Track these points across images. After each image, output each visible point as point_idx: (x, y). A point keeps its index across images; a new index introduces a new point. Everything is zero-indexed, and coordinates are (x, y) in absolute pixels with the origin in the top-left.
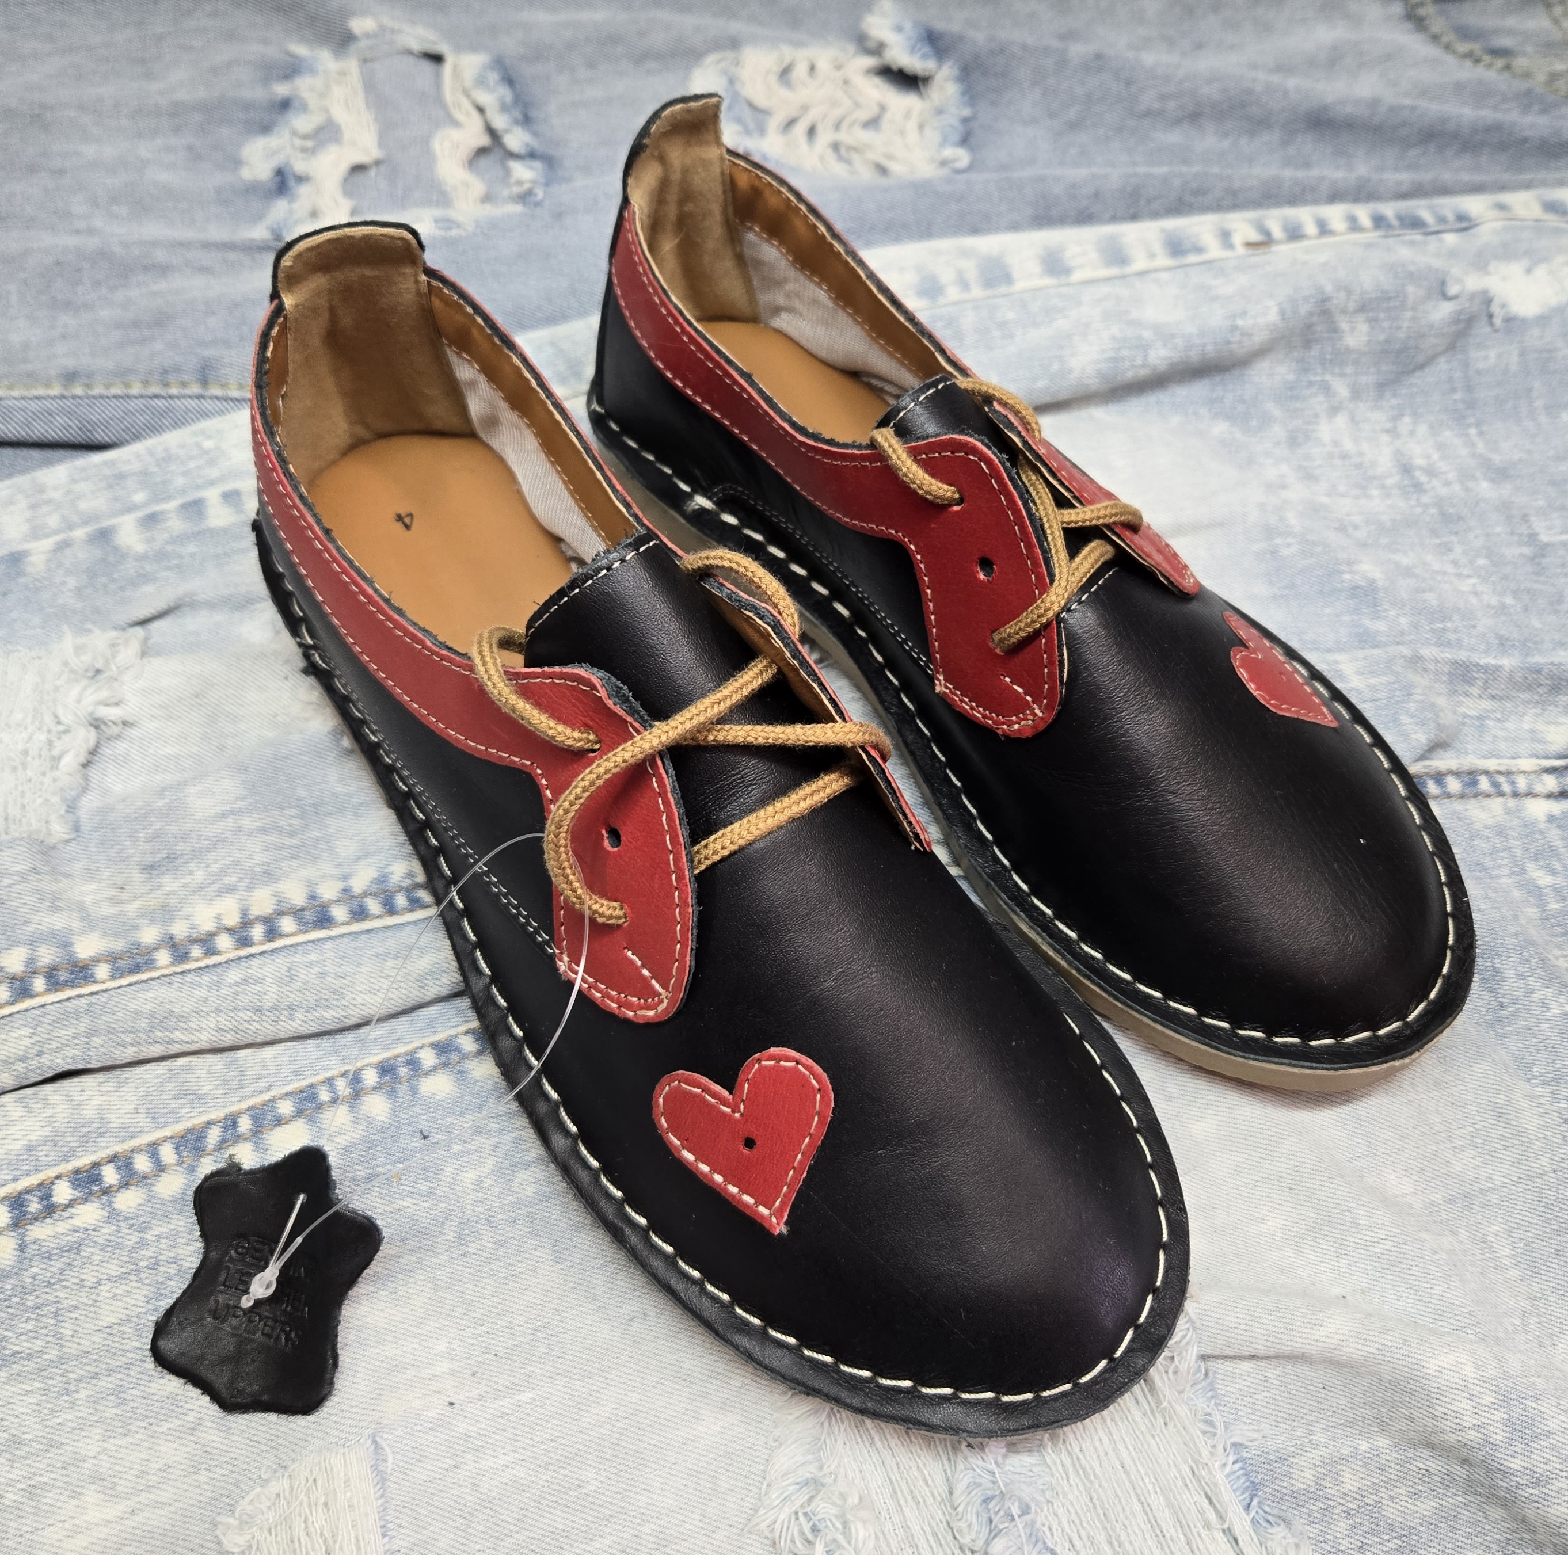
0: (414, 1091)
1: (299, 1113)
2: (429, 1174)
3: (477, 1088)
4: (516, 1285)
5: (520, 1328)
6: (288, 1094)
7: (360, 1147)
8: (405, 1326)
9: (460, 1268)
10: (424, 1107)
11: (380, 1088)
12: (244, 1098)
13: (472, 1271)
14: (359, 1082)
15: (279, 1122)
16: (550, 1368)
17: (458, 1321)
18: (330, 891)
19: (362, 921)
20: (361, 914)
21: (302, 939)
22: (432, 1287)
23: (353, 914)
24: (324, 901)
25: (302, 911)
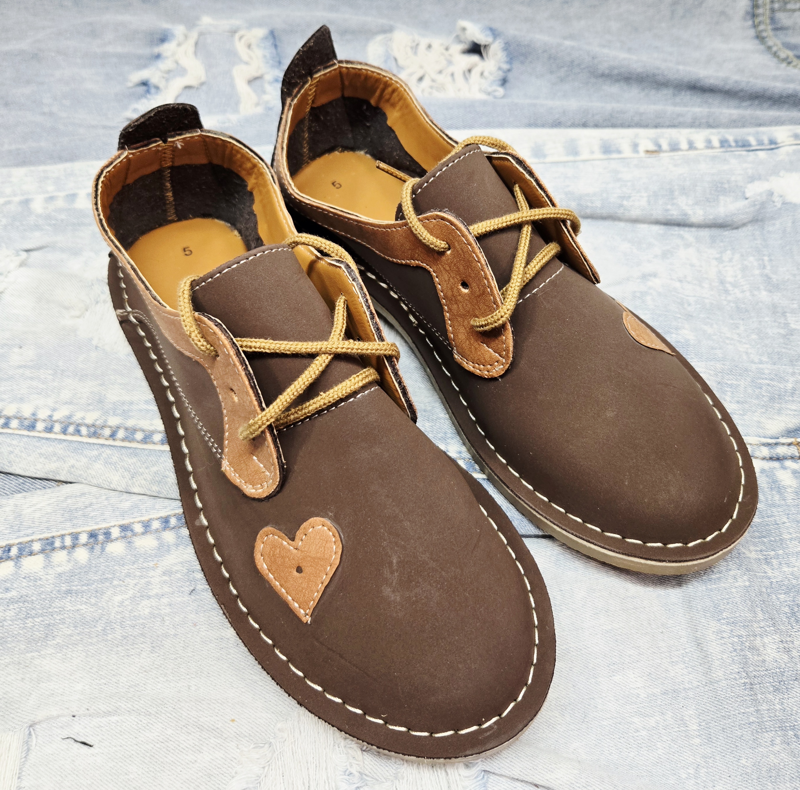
0: (103, 549)
1: (43, 551)
2: (98, 594)
3: (136, 552)
4: (127, 661)
5: (122, 684)
6: (40, 539)
7: (67, 574)
8: (65, 674)
9: (102, 647)
10: (105, 559)
11: (87, 545)
12: (18, 537)
13: (107, 649)
14: (77, 540)
15: (31, 554)
16: (129, 706)
17: (92, 675)
18: (43, 414)
19: (48, 432)
20: (49, 429)
21: (17, 432)
22: (85, 654)
23: (46, 428)
24: (38, 417)
25: (25, 419)
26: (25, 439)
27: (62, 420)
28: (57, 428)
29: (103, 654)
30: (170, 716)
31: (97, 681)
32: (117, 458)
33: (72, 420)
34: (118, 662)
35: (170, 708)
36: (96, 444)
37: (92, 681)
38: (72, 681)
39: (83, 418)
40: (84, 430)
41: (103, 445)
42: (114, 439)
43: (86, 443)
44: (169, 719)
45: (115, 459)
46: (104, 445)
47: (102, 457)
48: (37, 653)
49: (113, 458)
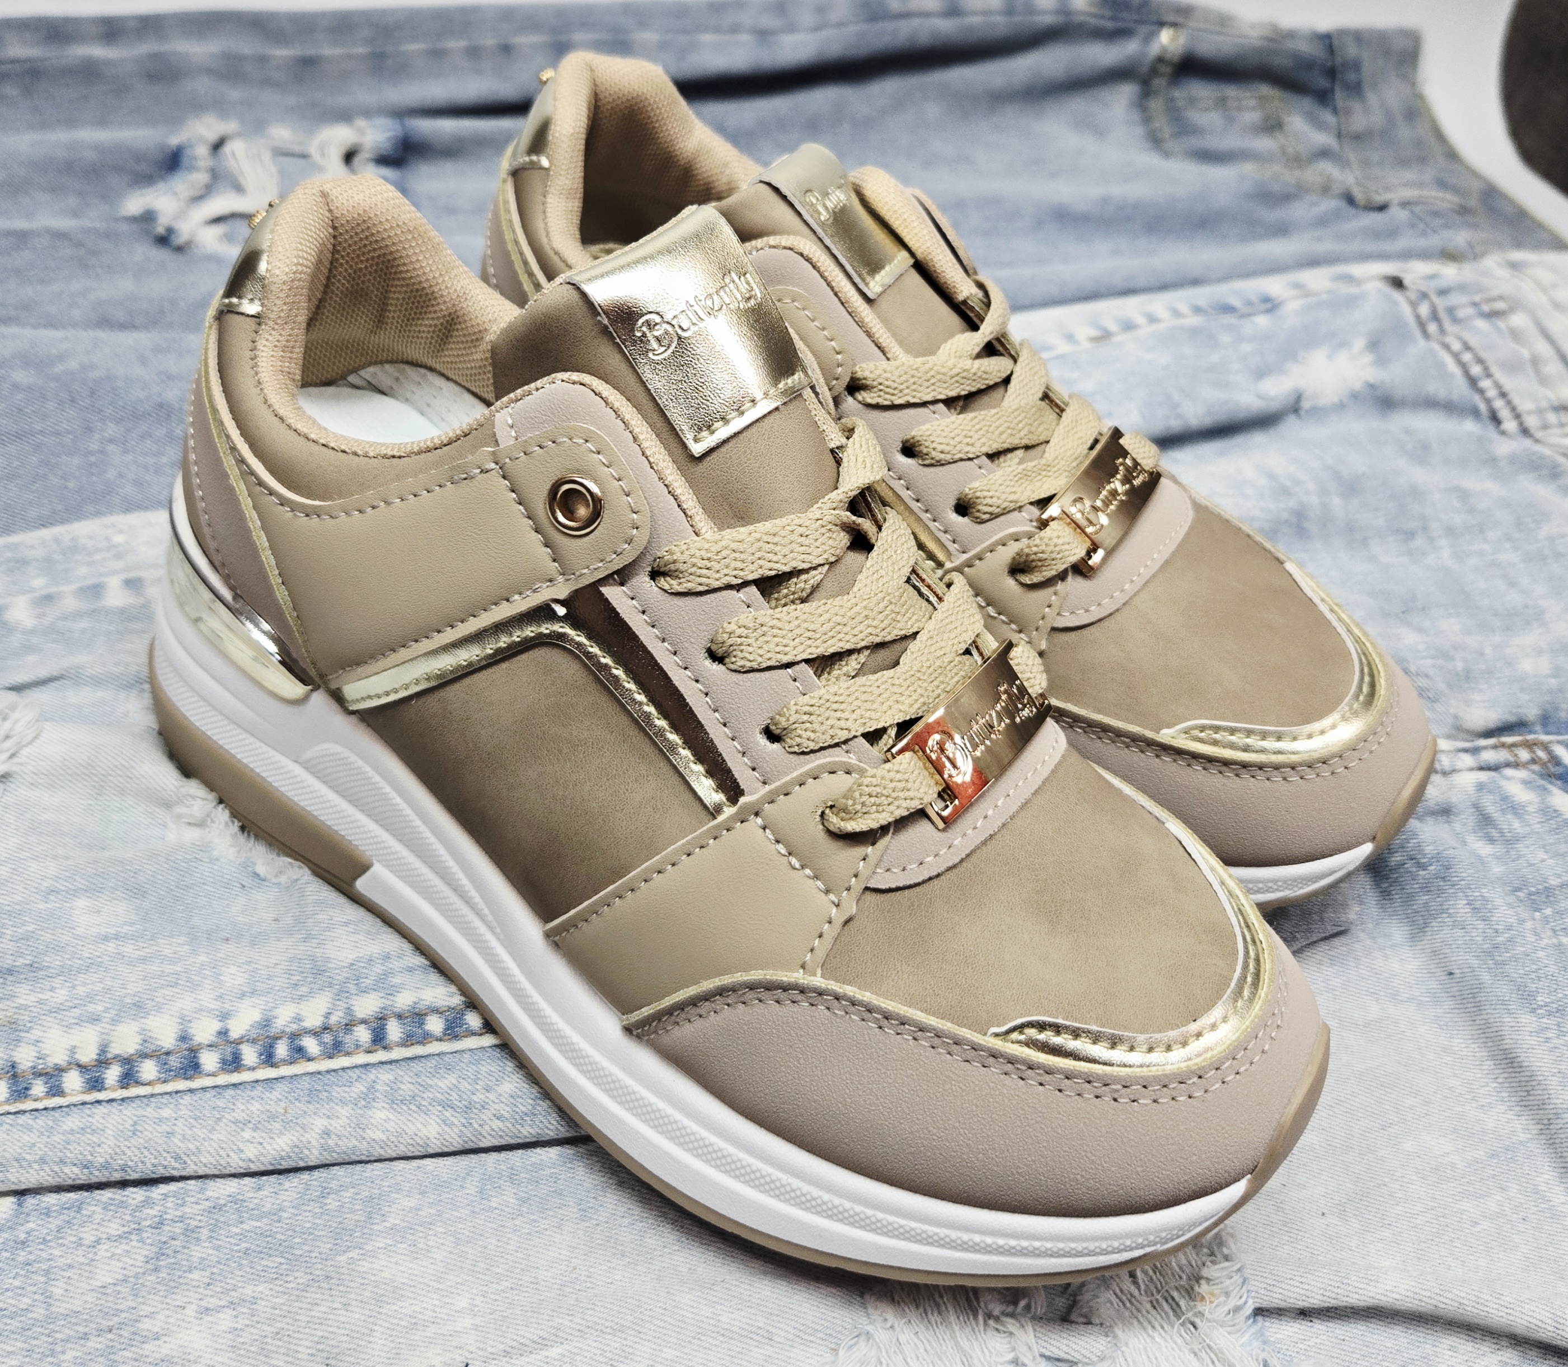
4: (540, 1240)
5: (545, 1284)
8: (426, 1281)
9: (481, 1222)
13: (493, 1226)
16: (579, 1321)
17: (480, 1276)
18: (204, 1031)
19: (232, 1072)
20: (233, 1063)
21: (159, 1088)
22: (453, 1239)
23: (224, 1062)
24: (195, 1043)
25: (168, 1053)
26: (187, 1099)
27: (253, 1034)
28: (250, 1055)
29: (487, 1235)
30: (662, 1324)
31: (494, 1285)
32: (411, 1087)
33: (273, 1030)
34: (524, 1246)
35: (658, 1310)
36: (348, 1068)
37: (485, 1288)
38: (445, 1293)
39: (298, 1019)
40: (311, 1045)
41: (366, 1066)
42: (385, 1048)
43: (328, 1072)
44: (661, 1330)
45: (407, 1088)
46: (368, 1065)
47: (377, 1094)
48: (357, 1251)
49: (403, 1087)
